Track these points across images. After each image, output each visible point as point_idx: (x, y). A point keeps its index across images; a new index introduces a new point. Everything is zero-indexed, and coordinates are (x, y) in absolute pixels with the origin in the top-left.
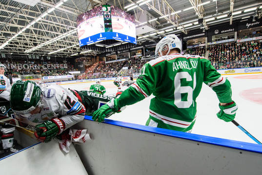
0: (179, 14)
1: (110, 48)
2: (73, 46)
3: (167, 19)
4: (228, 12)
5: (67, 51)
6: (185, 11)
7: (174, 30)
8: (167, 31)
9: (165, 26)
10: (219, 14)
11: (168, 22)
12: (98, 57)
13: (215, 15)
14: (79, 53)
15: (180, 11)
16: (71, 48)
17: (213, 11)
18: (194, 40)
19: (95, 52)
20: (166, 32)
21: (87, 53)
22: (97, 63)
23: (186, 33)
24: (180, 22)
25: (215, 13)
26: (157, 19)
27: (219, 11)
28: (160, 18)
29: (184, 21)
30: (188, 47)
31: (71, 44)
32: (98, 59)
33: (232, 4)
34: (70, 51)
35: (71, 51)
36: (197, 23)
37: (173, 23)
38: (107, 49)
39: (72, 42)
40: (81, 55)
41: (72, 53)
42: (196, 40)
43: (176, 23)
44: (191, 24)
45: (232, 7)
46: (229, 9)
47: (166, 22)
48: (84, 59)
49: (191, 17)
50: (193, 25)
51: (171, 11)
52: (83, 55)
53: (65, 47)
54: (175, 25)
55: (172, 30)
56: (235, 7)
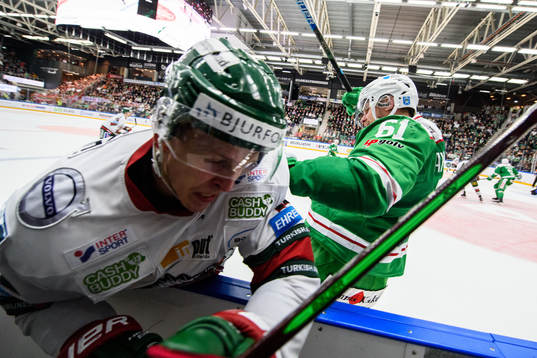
0: (295, 39)
1: (142, 52)
2: (38, 17)
3: (273, 38)
4: (363, 61)
5: (15, 23)
6: (306, 37)
7: (282, 61)
8: (270, 58)
9: (268, 49)
10: (352, 60)
11: (275, 44)
12: (107, 63)
13: (346, 59)
14: (52, 37)
15: (297, 34)
16: (31, 19)
17: (344, 52)
18: (311, 88)
19: (101, 50)
20: (267, 60)
21: (79, 46)
22: (101, 77)
23: (301, 73)
24: (294, 52)
25: (347, 56)
26: (255, 31)
27: (352, 57)
28: (261, 31)
29: (300, 52)
30: (300, 97)
31: (30, 10)
32: (106, 67)
33: (370, 52)
34: (25, 26)
35: (29, 25)
36: (320, 62)
37: (283, 49)
38: (136, 52)
39: (36, 7)
40: (56, 44)
41: (32, 31)
42: (314, 90)
43: (287, 51)
44: (310, 62)
45: (368, 57)
46: (364, 57)
47: (271, 42)
48: (64, 57)
49: (312, 50)
50: (314, 64)
51: (282, 28)
52: (63, 47)
53: (8, 11)
54: (284, 54)
55: (279, 59)
56: (372, 58)
